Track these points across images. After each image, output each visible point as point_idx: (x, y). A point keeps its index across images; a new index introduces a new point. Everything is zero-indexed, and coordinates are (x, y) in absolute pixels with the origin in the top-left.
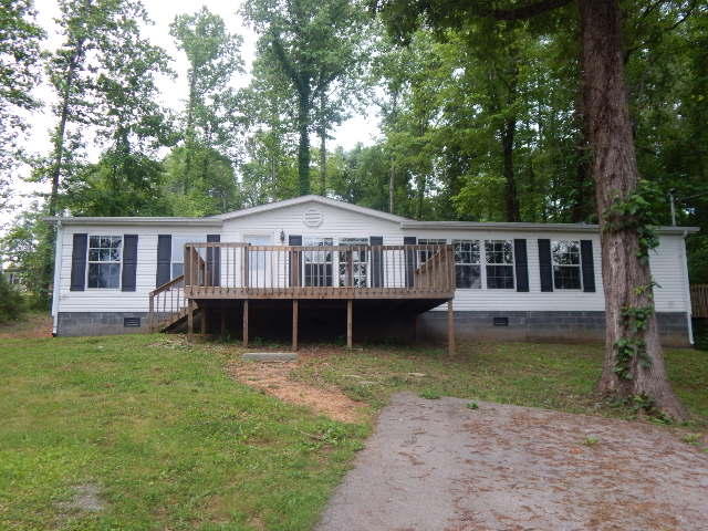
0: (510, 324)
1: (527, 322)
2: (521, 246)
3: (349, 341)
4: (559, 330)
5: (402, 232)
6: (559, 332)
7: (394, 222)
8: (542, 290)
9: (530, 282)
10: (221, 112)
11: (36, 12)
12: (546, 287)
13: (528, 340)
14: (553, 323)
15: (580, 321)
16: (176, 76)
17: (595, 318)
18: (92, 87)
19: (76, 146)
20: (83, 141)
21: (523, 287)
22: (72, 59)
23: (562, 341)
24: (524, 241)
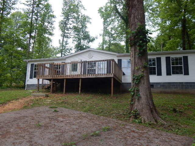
0: (154, 87)
1: (161, 86)
2: (159, 60)
3: (80, 91)
4: (173, 89)
5: (117, 58)
6: (173, 90)
7: (114, 55)
8: (167, 75)
9: (162, 72)
10: (113, 32)
11: (53, 12)
12: (168, 74)
13: (161, 93)
14: (171, 87)
15: (182, 86)
16: (91, 23)
17: (189, 84)
18: (71, 29)
19: (66, 44)
20: (68, 42)
21: (160, 74)
22: (66, 22)
23: (175, 93)
24: (160, 58)
